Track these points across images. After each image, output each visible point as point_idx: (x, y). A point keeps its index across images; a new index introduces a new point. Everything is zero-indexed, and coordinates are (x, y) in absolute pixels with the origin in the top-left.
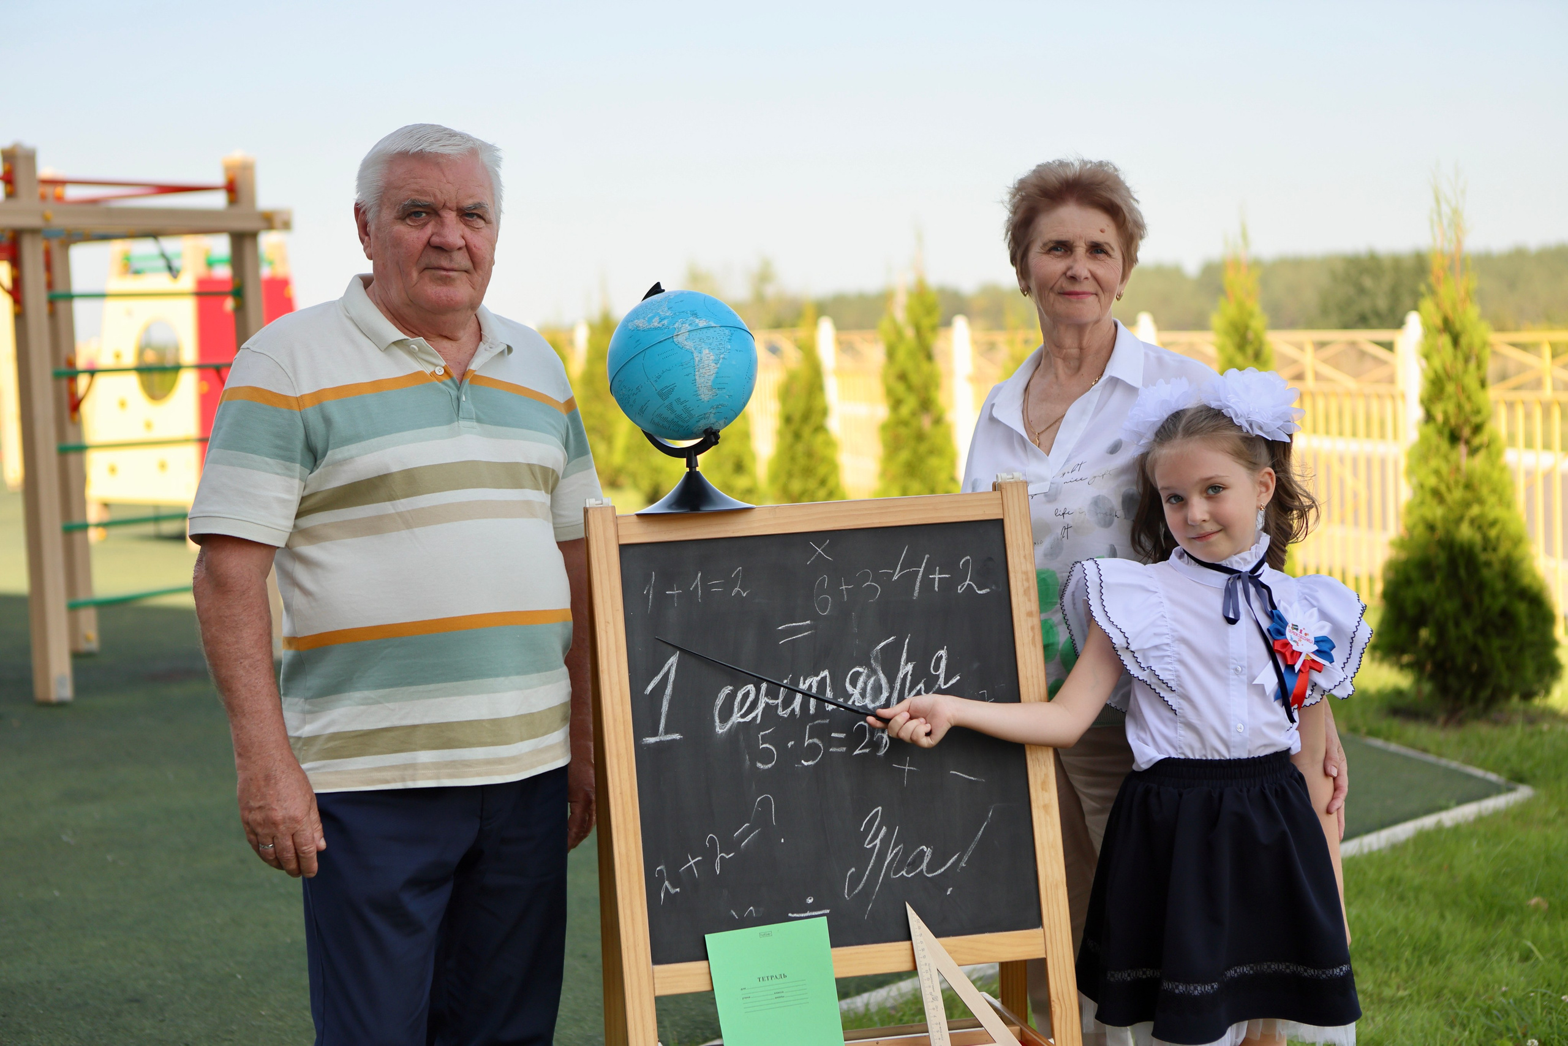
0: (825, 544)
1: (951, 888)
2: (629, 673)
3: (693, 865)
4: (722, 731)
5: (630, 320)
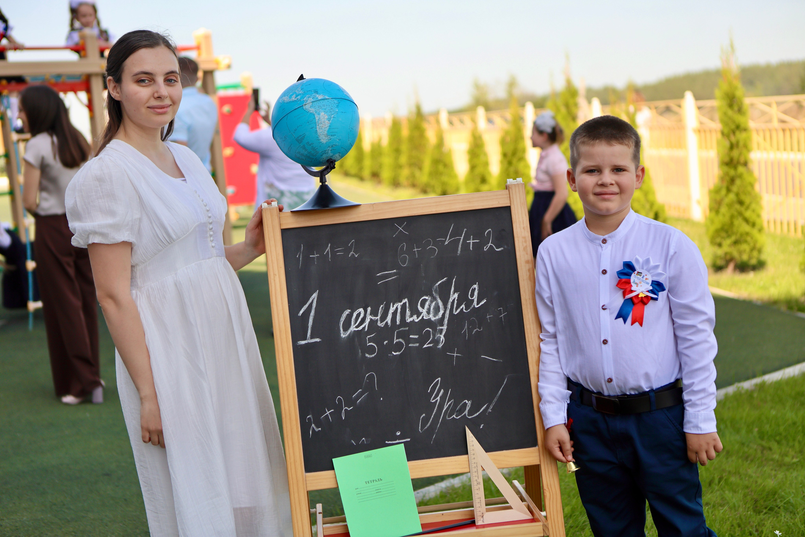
0: (404, 224)
1: (483, 425)
2: (289, 303)
3: (329, 414)
4: (345, 336)
5: (281, 97)
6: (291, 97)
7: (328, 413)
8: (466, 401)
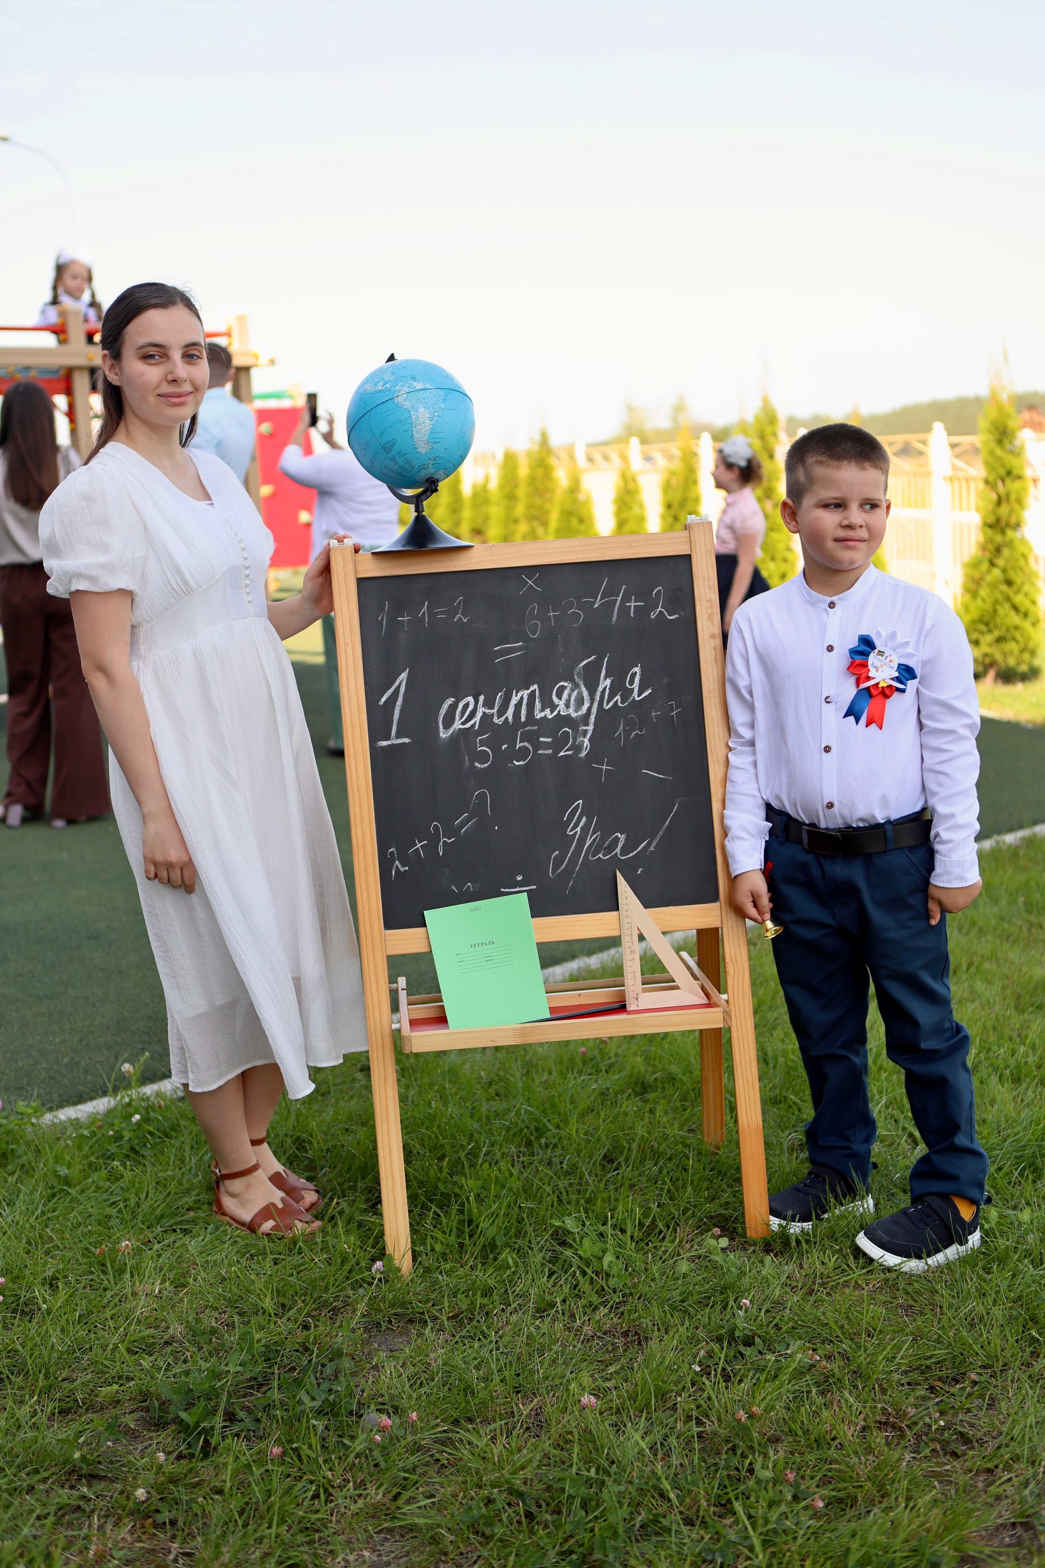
0: (536, 576)
1: (642, 869)
2: (365, 687)
3: (419, 848)
4: (445, 735)
5: (362, 385)
6: (376, 385)
7: (419, 845)
8: (619, 834)
